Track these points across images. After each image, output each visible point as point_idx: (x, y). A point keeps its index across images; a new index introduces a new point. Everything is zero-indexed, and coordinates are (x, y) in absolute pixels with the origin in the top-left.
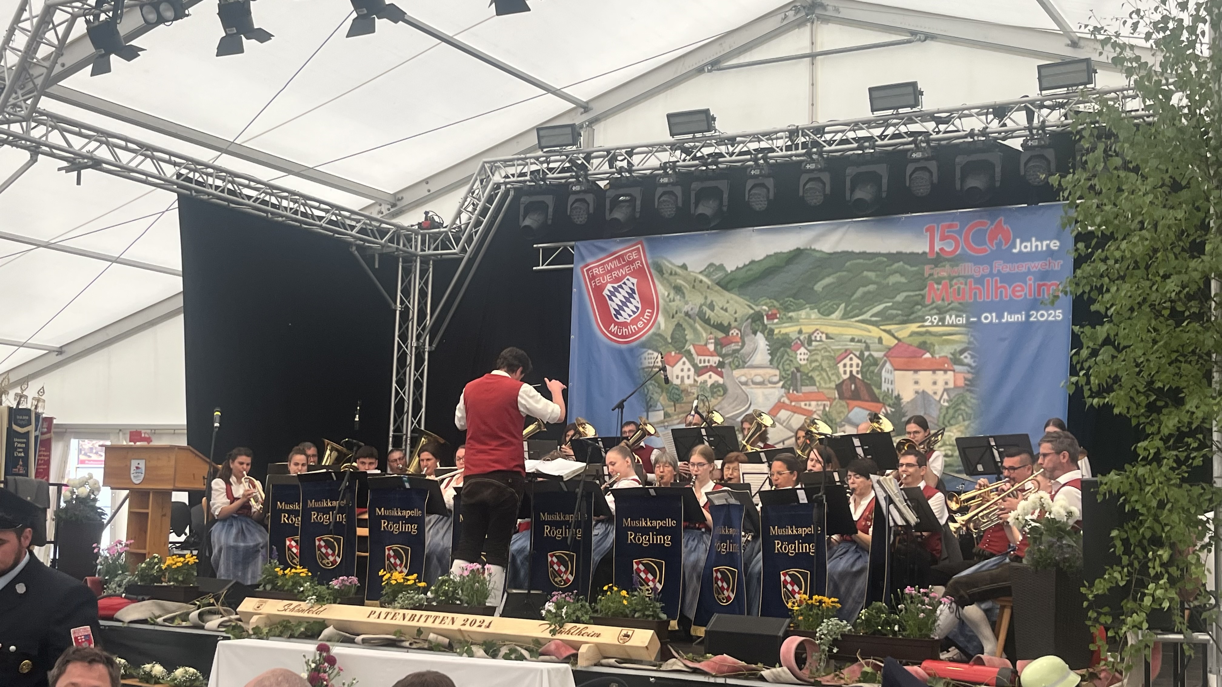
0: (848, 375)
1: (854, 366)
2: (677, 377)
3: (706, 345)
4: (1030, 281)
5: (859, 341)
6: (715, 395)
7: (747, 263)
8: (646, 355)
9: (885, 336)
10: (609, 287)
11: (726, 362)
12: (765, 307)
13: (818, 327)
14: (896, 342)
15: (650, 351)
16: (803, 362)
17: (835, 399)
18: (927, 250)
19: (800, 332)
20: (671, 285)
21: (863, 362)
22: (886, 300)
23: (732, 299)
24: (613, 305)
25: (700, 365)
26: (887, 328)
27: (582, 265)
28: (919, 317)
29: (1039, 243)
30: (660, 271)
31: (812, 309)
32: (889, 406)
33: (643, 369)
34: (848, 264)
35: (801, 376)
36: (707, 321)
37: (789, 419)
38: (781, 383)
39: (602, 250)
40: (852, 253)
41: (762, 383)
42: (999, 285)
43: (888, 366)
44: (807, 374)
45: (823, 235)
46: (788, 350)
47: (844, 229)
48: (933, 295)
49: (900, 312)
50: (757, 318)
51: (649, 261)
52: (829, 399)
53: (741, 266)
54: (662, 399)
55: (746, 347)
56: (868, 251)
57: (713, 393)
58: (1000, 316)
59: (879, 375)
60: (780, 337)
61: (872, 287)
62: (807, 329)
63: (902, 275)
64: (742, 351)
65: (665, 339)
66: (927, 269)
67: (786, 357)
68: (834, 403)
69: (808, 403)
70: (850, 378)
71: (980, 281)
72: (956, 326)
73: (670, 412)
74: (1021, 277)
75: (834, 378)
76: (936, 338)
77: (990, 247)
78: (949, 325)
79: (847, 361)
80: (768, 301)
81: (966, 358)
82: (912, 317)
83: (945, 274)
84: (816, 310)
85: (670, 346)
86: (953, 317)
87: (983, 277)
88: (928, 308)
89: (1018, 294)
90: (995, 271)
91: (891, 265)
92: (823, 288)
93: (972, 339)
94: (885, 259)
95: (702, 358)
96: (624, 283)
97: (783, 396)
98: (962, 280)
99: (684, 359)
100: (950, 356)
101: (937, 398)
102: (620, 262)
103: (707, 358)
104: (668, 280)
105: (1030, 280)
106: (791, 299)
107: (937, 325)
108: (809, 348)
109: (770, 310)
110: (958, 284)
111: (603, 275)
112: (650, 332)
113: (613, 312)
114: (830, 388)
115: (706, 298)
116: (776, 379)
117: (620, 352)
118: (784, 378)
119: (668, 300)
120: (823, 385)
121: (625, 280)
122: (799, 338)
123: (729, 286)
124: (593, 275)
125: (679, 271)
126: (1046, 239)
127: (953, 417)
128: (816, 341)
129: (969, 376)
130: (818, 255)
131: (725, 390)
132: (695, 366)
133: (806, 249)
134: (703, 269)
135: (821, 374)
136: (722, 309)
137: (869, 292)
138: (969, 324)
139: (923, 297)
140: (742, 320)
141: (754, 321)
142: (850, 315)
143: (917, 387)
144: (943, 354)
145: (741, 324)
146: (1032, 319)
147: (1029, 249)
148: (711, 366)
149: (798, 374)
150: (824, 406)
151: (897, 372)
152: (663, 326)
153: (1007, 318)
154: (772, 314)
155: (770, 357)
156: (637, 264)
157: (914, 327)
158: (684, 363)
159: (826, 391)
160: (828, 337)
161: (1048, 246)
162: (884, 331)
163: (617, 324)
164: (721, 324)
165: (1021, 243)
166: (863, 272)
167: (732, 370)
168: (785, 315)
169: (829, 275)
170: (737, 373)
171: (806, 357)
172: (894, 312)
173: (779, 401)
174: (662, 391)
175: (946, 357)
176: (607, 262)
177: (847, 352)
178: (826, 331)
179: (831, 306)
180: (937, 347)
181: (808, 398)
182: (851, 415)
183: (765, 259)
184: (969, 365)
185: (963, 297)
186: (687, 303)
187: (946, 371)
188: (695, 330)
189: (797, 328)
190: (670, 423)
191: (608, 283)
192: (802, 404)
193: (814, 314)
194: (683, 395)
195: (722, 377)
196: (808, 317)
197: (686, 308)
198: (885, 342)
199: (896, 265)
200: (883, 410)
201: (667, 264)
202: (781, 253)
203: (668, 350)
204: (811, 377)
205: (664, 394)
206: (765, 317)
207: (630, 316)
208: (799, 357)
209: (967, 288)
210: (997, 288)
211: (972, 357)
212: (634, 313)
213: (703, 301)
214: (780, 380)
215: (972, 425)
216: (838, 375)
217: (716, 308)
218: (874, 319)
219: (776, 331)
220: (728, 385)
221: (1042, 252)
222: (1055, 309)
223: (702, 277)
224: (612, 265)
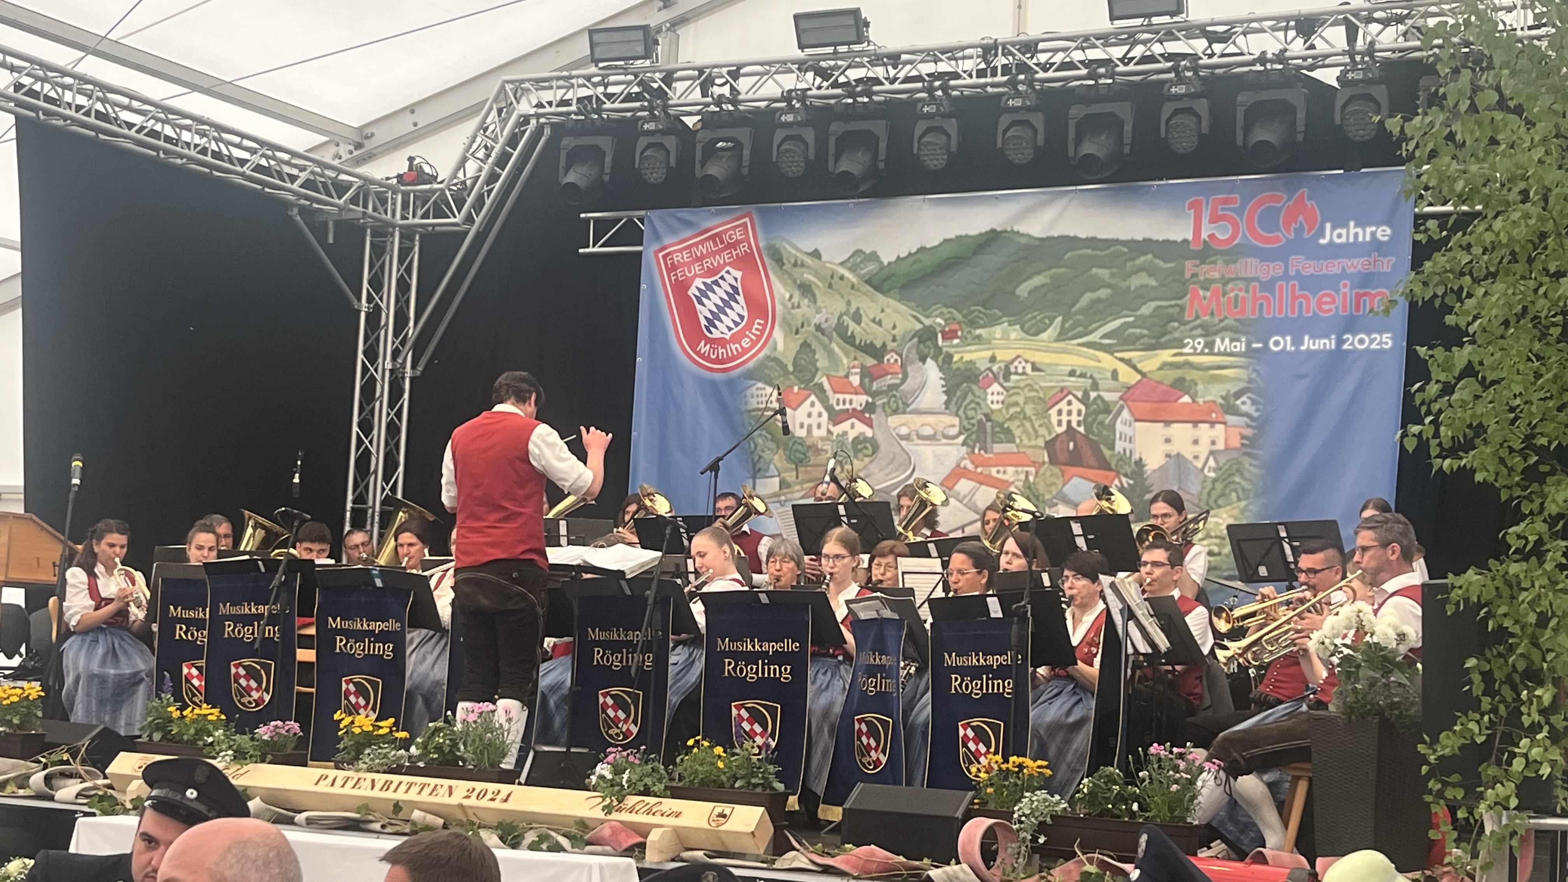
0: (1064, 428)
1: (1075, 413)
2: (802, 426)
3: (847, 376)
4: (1346, 288)
5: (1083, 375)
6: (860, 455)
7: (914, 251)
8: (753, 390)
9: (1122, 368)
10: (698, 282)
11: (879, 403)
12: (939, 320)
13: (1020, 352)
14: (1139, 377)
15: (760, 385)
16: (995, 407)
17: (1044, 463)
18: (1190, 237)
19: (993, 359)
20: (795, 281)
21: (1087, 408)
22: (1125, 312)
23: (889, 306)
24: (703, 312)
25: (837, 408)
26: (1126, 355)
27: (656, 247)
28: (1175, 339)
29: (1359, 230)
30: (779, 260)
32: (1126, 476)
33: (749, 411)
35: (993, 428)
36: (849, 340)
37: (973, 492)
38: (962, 438)
39: (688, 224)
40: (1075, 238)
41: (932, 438)
42: (1298, 293)
43: (1125, 414)
44: (1001, 425)
45: (1032, 210)
46: (974, 387)
47: (1063, 202)
48: (1196, 306)
49: (1145, 332)
50: (926, 336)
51: (762, 244)
52: (1033, 464)
53: (903, 255)
54: (777, 460)
56: (1100, 237)
57: (856, 451)
59: (1112, 427)
60: (962, 367)
61: (1103, 293)
62: (1003, 355)
63: (1150, 275)
64: (902, 388)
66: (1189, 266)
67: (970, 397)
68: (1042, 471)
69: (1001, 469)
70: (1066, 432)
71: (1268, 286)
72: (1231, 354)
73: (789, 479)
74: (1333, 281)
75: (1042, 431)
76: (1200, 373)
77: (1285, 235)
78: (1220, 354)
79: (1063, 405)
80: (944, 310)
81: (1245, 404)
82: (1163, 340)
83: (1216, 275)
84: (1018, 327)
85: (791, 376)
86: (1227, 341)
87: (1274, 280)
88: (1188, 327)
89: (1325, 307)
90: (1292, 272)
91: (1134, 259)
92: (1030, 293)
93: (1254, 376)
94: (1126, 250)
95: (841, 397)
96: (722, 278)
97: (963, 458)
98: (1241, 284)
99: (813, 398)
100: (1220, 401)
101: (1199, 465)
102: (716, 245)
103: (848, 397)
104: (790, 275)
105: (1345, 286)
106: (980, 308)
107: (1202, 353)
108: (1006, 384)
109: (947, 324)
110: (1234, 290)
111: (688, 264)
112: (761, 355)
113: (704, 322)
114: (1035, 447)
115: (849, 303)
116: (954, 431)
117: (714, 384)
118: (967, 430)
119: (789, 305)
120: (1026, 442)
121: (723, 273)
122: (990, 369)
123: (885, 287)
124: (673, 264)
125: (808, 260)
126: (1370, 225)
127: (1222, 495)
128: (1016, 373)
129: (1249, 432)
130: (1023, 241)
131: (876, 448)
132: (829, 408)
133: (1006, 231)
135: (1022, 425)
136: (874, 321)
137: (1099, 300)
138: (1250, 353)
139: (1182, 308)
140: (903, 339)
141: (921, 341)
142: (1070, 334)
143: (1168, 448)
144: (1209, 398)
145: (902, 345)
146: (1346, 347)
147: (1344, 239)
148: (854, 410)
149: (989, 424)
150: (1027, 473)
151: (1138, 425)
152: (780, 346)
153: (1309, 344)
154: (950, 331)
155: (945, 398)
156: (743, 248)
157: (1166, 355)
158: (812, 405)
159: (1029, 451)
160: (1035, 368)
161: (1373, 234)
162: (1122, 360)
163: (708, 341)
165: (1333, 228)
166: (1090, 269)
167: (887, 416)
168: (969, 332)
169: (1038, 273)
170: (894, 421)
171: (1001, 398)
173: (958, 466)
174: (778, 448)
175: (1214, 402)
176: (696, 245)
177: (1064, 392)
178: (1032, 360)
179: (1042, 321)
180: (1200, 387)
181: (1003, 461)
182: (1067, 489)
183: (941, 244)
184: (1247, 415)
185: (1243, 311)
186: (818, 311)
187: (1212, 424)
188: (830, 353)
189: (989, 354)
190: (789, 496)
191: (696, 276)
193: (1015, 333)
194: (810, 454)
195: (871, 426)
196: (1006, 337)
197: (817, 319)
198: (1120, 378)
200: (1117, 482)
202: (967, 236)
203: (788, 383)
204: (1008, 431)
205: (781, 451)
206: (940, 336)
207: (730, 329)
208: (990, 398)
209: (1249, 296)
210: (1294, 298)
211: (1254, 403)
212: (737, 324)
213: (843, 308)
214: (960, 433)
215: (1251, 507)
216: (1050, 430)
217: (864, 319)
218: (1106, 341)
219: (956, 358)
220: (881, 439)
221: (1364, 243)
222: (1381, 332)
223: (842, 271)
224: (703, 249)
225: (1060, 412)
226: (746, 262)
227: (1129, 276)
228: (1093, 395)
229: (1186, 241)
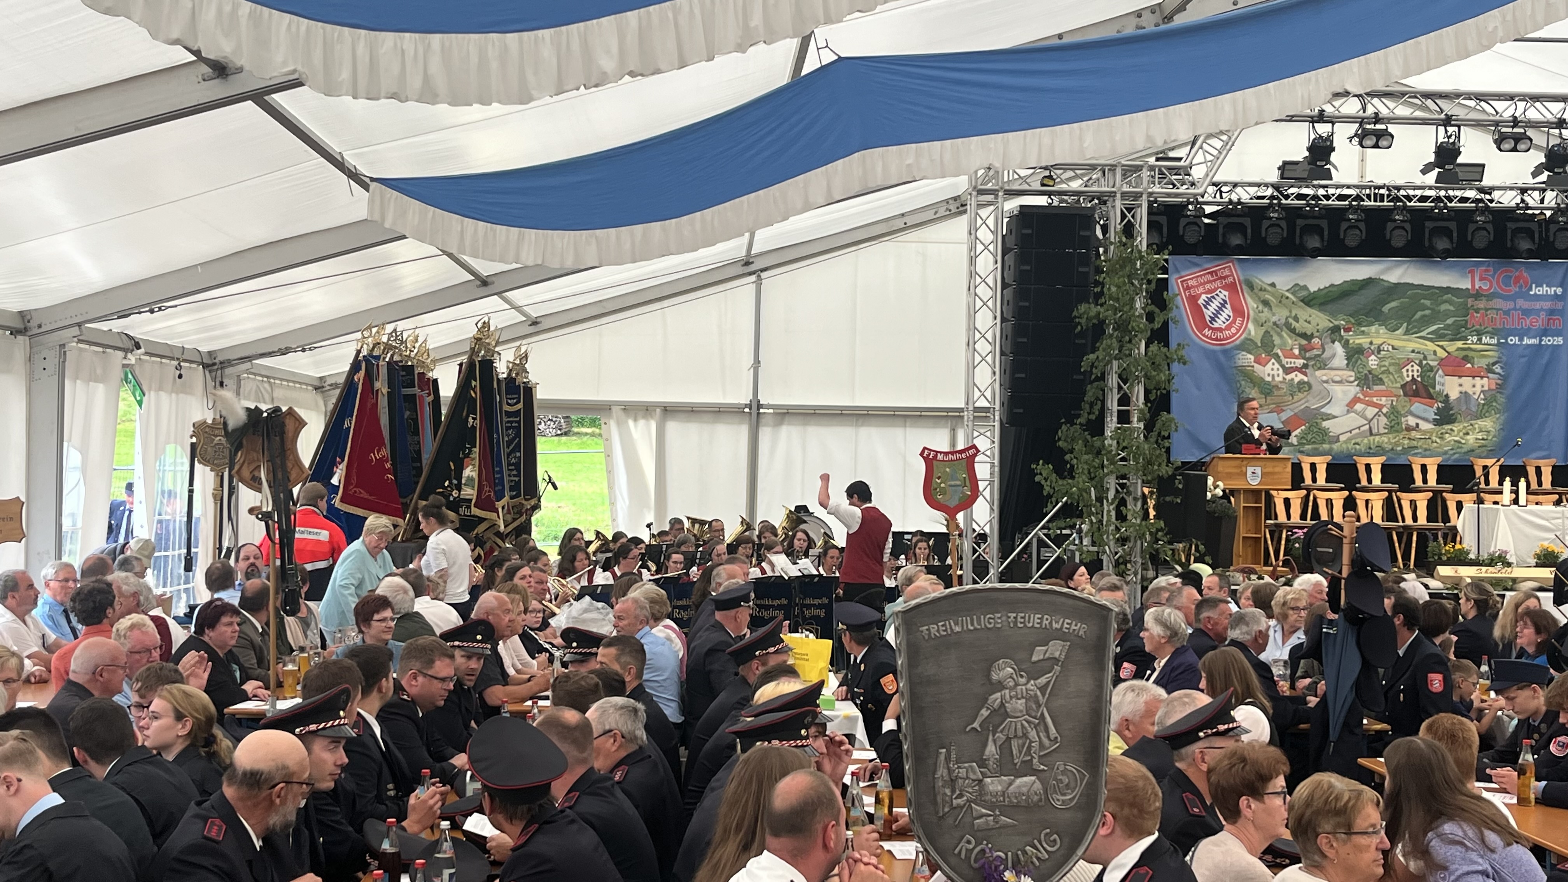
0: (1410, 378)
1: (1415, 371)
2: (1269, 375)
3: (1291, 349)
4: (1543, 315)
5: (1419, 353)
6: (1302, 391)
7: (1327, 285)
8: (1240, 356)
9: (1439, 350)
10: (1204, 297)
11: (1310, 364)
12: (1342, 322)
13: (1385, 340)
14: (1446, 354)
15: (1244, 353)
16: (1373, 367)
17: (1400, 396)
18: (1470, 287)
19: (1371, 343)
20: (1259, 298)
21: (1421, 369)
22: (1438, 322)
23: (1314, 314)
24: (1208, 313)
25: (1287, 366)
26: (1441, 343)
28: (1464, 336)
29: (1548, 289)
30: (1251, 287)
31: (1380, 325)
32: (1440, 402)
33: (1236, 367)
34: (1409, 292)
35: (1373, 377)
36: (1293, 331)
37: (1364, 410)
38: (1356, 383)
39: (1196, 265)
40: (1412, 284)
41: (1340, 382)
42: (1521, 317)
43: (1440, 372)
44: (1377, 376)
45: (1389, 268)
46: (1362, 357)
47: (1405, 266)
48: (1473, 321)
49: (1449, 332)
50: (1335, 330)
51: (1242, 278)
52: (1395, 396)
53: (1322, 287)
55: (1326, 353)
56: (1425, 284)
57: (1300, 389)
58: (1521, 340)
59: (1434, 378)
60: (1355, 346)
61: (1427, 312)
62: (1377, 341)
63: (1451, 304)
64: (1323, 356)
65: (1256, 344)
66: (1470, 301)
67: (1359, 362)
68: (1400, 399)
69: (1379, 398)
70: (1411, 380)
71: (1507, 313)
72: (1490, 345)
74: (1537, 312)
75: (1399, 379)
76: (1475, 353)
77: (1514, 289)
78: (1485, 344)
79: (1409, 367)
80: (1345, 317)
81: (1497, 368)
82: (1458, 336)
83: (1482, 306)
84: (1384, 327)
85: (1260, 349)
86: (1488, 338)
87: (1509, 310)
88: (1470, 331)
89: (1534, 324)
90: (1518, 307)
91: (1442, 296)
92: (1389, 310)
93: (1501, 355)
94: (1438, 291)
95: (1289, 360)
96: (1217, 295)
97: (1358, 393)
98: (1495, 312)
99: (1273, 360)
100: (1485, 367)
101: (1476, 397)
102: (1212, 276)
103: (1293, 360)
104: (1257, 295)
106: (1364, 317)
107: (1476, 344)
108: (1379, 356)
109: (1346, 324)
110: (1492, 314)
111: (1197, 286)
112: (1243, 337)
113: (1208, 319)
114: (1396, 388)
115: (1290, 312)
116: (1352, 379)
117: (1214, 352)
118: (1359, 378)
119: (1257, 311)
120: (1391, 385)
121: (1217, 292)
122: (1370, 348)
123: (1312, 303)
124: (1187, 286)
125: (1269, 288)
126: (1553, 286)
127: (1487, 411)
128: (1384, 350)
129: (1499, 382)
130: (1386, 284)
131: (1310, 387)
132: (1283, 366)
133: (1376, 279)
134: (1289, 287)
135: (1388, 377)
136: (1306, 321)
137: (1424, 316)
138: (1499, 344)
139: (1466, 321)
140: (1322, 331)
141: (1333, 332)
142: (1411, 332)
143: (1460, 389)
144: (1480, 365)
145: (1322, 335)
146: (1543, 343)
147: (1541, 293)
148: (1297, 367)
149: (1370, 376)
150: (1392, 401)
151: (1447, 377)
152: (1253, 333)
153: (1526, 341)
154: (1348, 328)
155: (1346, 362)
156: (1230, 279)
157: (1459, 344)
158: (1273, 364)
159: (1393, 390)
160: (1393, 348)
161: (1555, 291)
162: (1438, 346)
164: (1305, 334)
165: (1536, 287)
166: (1420, 300)
167: (1315, 371)
168: (1358, 329)
169: (1394, 301)
170: (1318, 373)
171: (1376, 363)
172: (1446, 332)
173: (1355, 397)
174: (1254, 386)
175: (1483, 367)
176: (1201, 276)
177: (1410, 361)
178: (1392, 344)
179: (1396, 325)
180: (1476, 359)
181: (1380, 394)
182: (1412, 408)
183: (1342, 284)
184: (1499, 374)
185: (1495, 325)
186: (1274, 315)
187: (1482, 377)
188: (1281, 337)
189: (1369, 340)
191: (1202, 293)
192: (1375, 399)
193: (1382, 330)
194: (1274, 390)
195: (1306, 375)
196: (1377, 332)
197: (1274, 319)
198: (1438, 355)
199: (1445, 297)
200: (1436, 405)
201: (1257, 281)
202: (1356, 280)
203: (1259, 352)
204: (1381, 379)
205: (1256, 388)
206: (1342, 330)
207: (1224, 323)
208: (1370, 363)
209: (1498, 317)
210: (1519, 319)
211: (1502, 368)
212: (1227, 320)
213: (1288, 314)
214: (1355, 380)
215: (1502, 417)
216: (1402, 377)
217: (1300, 320)
218: (1429, 336)
219: (1351, 341)
220: (1312, 382)
221: (1550, 295)
222: (1558, 336)
223: (1288, 294)
224: (1205, 279)
225: (1407, 371)
226: (1232, 288)
227: (1440, 304)
228: (1424, 362)
229: (1467, 289)
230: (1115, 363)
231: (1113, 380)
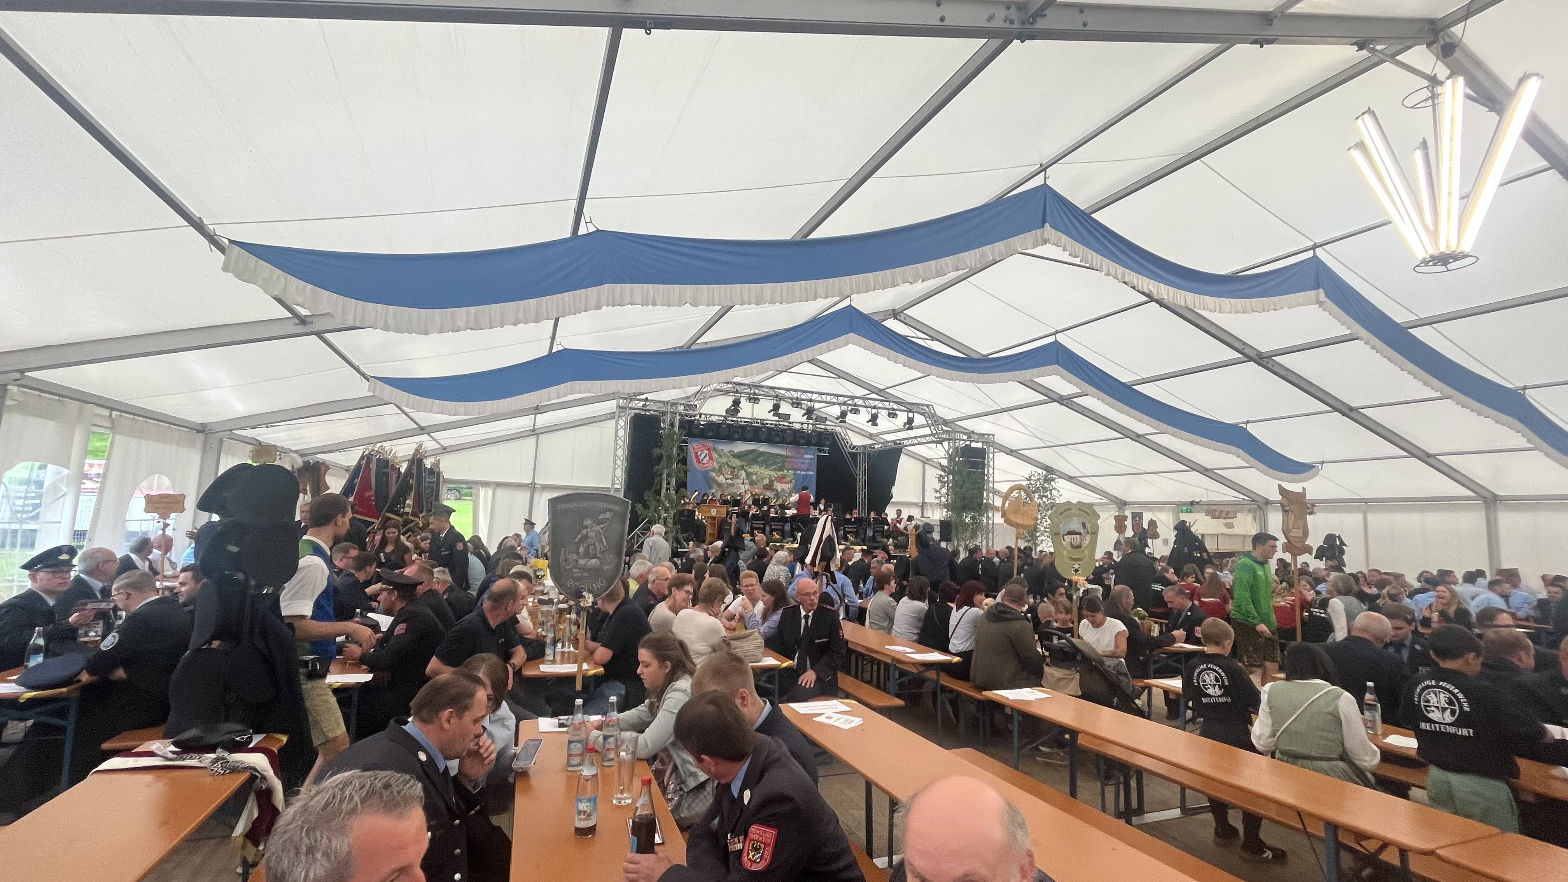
2: (720, 480)
3: (728, 472)
5: (769, 475)
6: (731, 487)
7: (740, 451)
9: (775, 474)
10: (699, 452)
11: (734, 477)
12: (745, 464)
14: (777, 476)
15: (712, 472)
21: (769, 481)
22: (775, 465)
23: (735, 460)
24: (701, 458)
27: (691, 445)
30: (716, 450)
31: (757, 465)
34: (766, 455)
35: (753, 483)
36: (728, 466)
40: (767, 452)
41: (743, 484)
43: (776, 481)
45: (760, 446)
46: (751, 475)
47: (766, 446)
51: (712, 447)
52: (761, 489)
55: (739, 474)
56: (771, 452)
58: (801, 472)
60: (749, 472)
61: (772, 462)
62: (756, 471)
63: (779, 460)
65: (716, 469)
66: (785, 459)
70: (765, 484)
72: (791, 473)
74: (806, 463)
76: (786, 476)
77: (799, 455)
81: (793, 481)
82: (781, 470)
83: (789, 460)
85: (718, 471)
87: (797, 462)
88: (785, 468)
89: (806, 467)
92: (760, 460)
93: (794, 477)
94: (775, 455)
95: (727, 475)
97: (749, 487)
99: (722, 475)
100: (789, 480)
102: (703, 446)
104: (717, 453)
106: (752, 462)
107: (787, 473)
110: (792, 463)
111: (697, 449)
112: (712, 467)
113: (701, 460)
115: (728, 459)
118: (749, 483)
119: (717, 458)
121: (704, 451)
122: (753, 473)
123: (735, 456)
124: (694, 449)
125: (721, 451)
126: (811, 455)
128: (758, 474)
130: (759, 452)
131: (733, 485)
132: (725, 477)
133: (756, 450)
134: (728, 451)
135: (759, 483)
136: (733, 463)
138: (794, 473)
139: (784, 465)
140: (738, 466)
141: (742, 467)
142: (767, 468)
148: (730, 478)
152: (715, 466)
154: (747, 466)
155: (746, 477)
156: (709, 447)
159: (759, 487)
163: (701, 464)
164: (733, 467)
166: (769, 457)
168: (750, 466)
169: (761, 457)
170: (736, 480)
171: (755, 478)
172: (778, 468)
177: (766, 477)
178: (760, 472)
179: (762, 465)
183: (745, 450)
185: (793, 467)
188: (725, 467)
189: (753, 470)
192: (753, 490)
194: (721, 485)
195: (732, 481)
197: (723, 461)
199: (778, 457)
201: (718, 448)
202: (749, 449)
204: (756, 483)
205: (717, 487)
207: (705, 462)
210: (800, 465)
212: (707, 461)
218: (772, 470)
219: (747, 470)
224: (700, 446)
225: (765, 480)
226: (709, 450)
227: (776, 459)
228: (771, 478)
229: (784, 455)
230: (666, 470)
231: (665, 476)
